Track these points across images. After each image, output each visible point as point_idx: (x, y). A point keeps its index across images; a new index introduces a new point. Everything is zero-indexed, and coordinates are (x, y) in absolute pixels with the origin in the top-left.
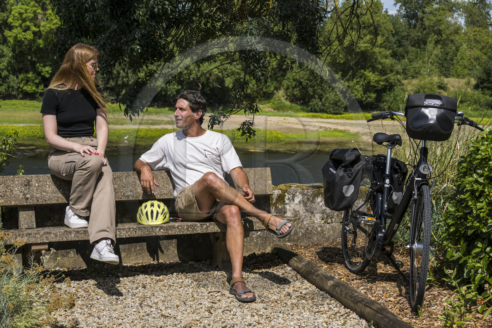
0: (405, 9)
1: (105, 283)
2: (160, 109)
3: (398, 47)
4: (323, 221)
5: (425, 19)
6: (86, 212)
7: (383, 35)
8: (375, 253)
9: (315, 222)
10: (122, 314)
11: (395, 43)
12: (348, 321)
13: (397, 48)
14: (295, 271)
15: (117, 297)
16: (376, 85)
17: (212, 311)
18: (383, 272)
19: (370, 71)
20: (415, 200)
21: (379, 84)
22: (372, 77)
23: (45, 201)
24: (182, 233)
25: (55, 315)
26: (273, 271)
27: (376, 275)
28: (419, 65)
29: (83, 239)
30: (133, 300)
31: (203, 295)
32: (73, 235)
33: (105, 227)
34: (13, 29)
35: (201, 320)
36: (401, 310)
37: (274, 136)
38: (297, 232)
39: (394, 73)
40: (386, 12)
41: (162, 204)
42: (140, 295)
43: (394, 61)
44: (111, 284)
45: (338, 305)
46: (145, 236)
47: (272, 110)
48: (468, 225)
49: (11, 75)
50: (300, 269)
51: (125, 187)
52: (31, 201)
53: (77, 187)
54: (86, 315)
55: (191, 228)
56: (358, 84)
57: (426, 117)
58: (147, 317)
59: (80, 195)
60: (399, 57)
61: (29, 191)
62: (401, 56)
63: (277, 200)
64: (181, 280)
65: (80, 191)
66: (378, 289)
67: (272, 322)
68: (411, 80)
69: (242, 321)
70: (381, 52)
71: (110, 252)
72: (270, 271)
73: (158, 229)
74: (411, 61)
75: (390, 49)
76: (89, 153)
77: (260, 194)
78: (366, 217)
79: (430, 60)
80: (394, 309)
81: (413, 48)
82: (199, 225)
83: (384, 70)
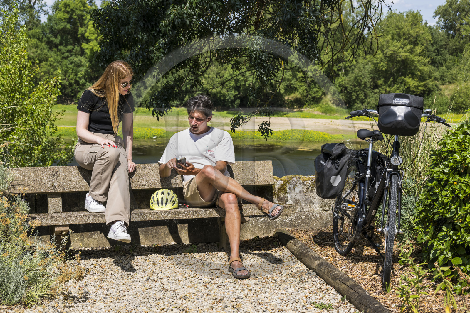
0: (444, 21)
1: (121, 261)
2: (219, 113)
3: (436, 55)
4: (321, 209)
5: (462, 30)
6: (104, 198)
7: (423, 45)
8: (356, 236)
9: (315, 209)
10: (128, 288)
11: (434, 52)
12: (327, 296)
13: (436, 57)
14: (291, 252)
15: (129, 273)
16: (416, 90)
17: (208, 286)
18: (368, 254)
19: (410, 77)
20: (387, 188)
21: (418, 89)
22: (412, 83)
23: (71, 189)
24: (188, 218)
25: (63, 285)
26: (272, 253)
27: (361, 257)
28: (455, 72)
29: (100, 222)
30: (142, 276)
31: (205, 272)
32: (91, 218)
33: (118, 212)
34: (90, 42)
35: (196, 293)
36: (374, 286)
37: (321, 136)
38: (297, 219)
39: (433, 79)
40: (426, 23)
41: (171, 192)
42: (149, 271)
43: (433, 68)
44: (125, 262)
45: (322, 282)
46: (155, 219)
47: (320, 113)
48: (435, 211)
49: (87, 83)
50: (295, 251)
51: (141, 177)
52: (58, 189)
53: (97, 175)
54: (97, 288)
55: (196, 213)
56: (399, 89)
57: (394, 114)
58: (149, 290)
59: (98, 182)
60: (437, 64)
61: (56, 180)
62: (439, 63)
63: (279, 189)
64: (188, 259)
65: (98, 179)
66: (359, 268)
67: (259, 296)
68: (448, 86)
69: (232, 294)
70: (420, 60)
71: (124, 232)
72: (269, 252)
73: (166, 214)
74: (448, 68)
75: (428, 57)
76: (108, 145)
77: (262, 184)
78: (347, 204)
79: (466, 67)
80: (367, 286)
81: (451, 56)
82: (203, 211)
83: (422, 77)
